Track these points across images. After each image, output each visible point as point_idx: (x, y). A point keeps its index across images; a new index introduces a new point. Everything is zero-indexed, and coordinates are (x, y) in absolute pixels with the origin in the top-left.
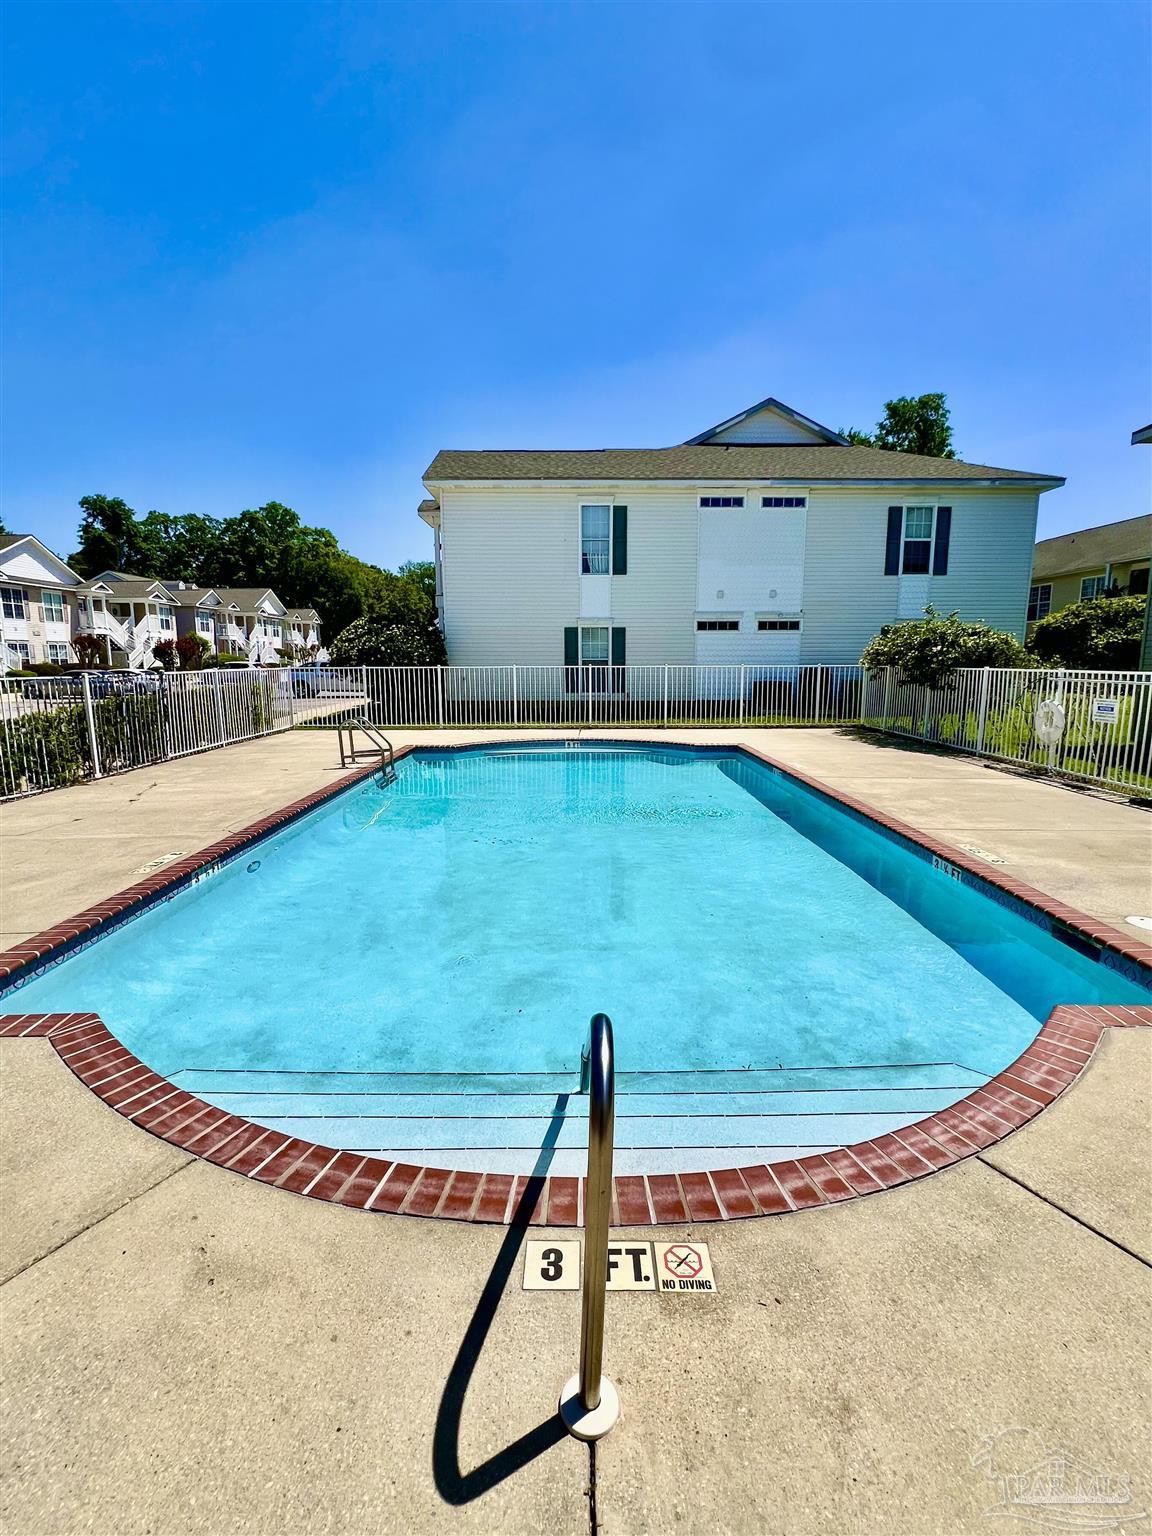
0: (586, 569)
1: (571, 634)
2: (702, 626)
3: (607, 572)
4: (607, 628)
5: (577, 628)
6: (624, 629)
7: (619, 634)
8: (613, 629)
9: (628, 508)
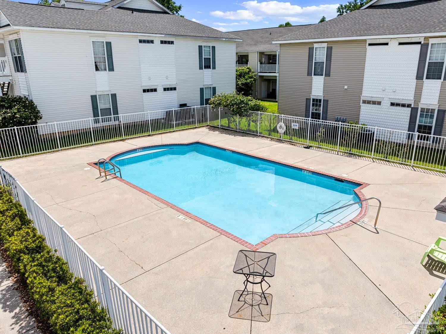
0: (97, 69)
1: (94, 98)
2: (144, 91)
3: (105, 70)
4: (109, 94)
5: (96, 95)
6: (116, 94)
7: (114, 96)
8: (111, 94)
9: (112, 43)
